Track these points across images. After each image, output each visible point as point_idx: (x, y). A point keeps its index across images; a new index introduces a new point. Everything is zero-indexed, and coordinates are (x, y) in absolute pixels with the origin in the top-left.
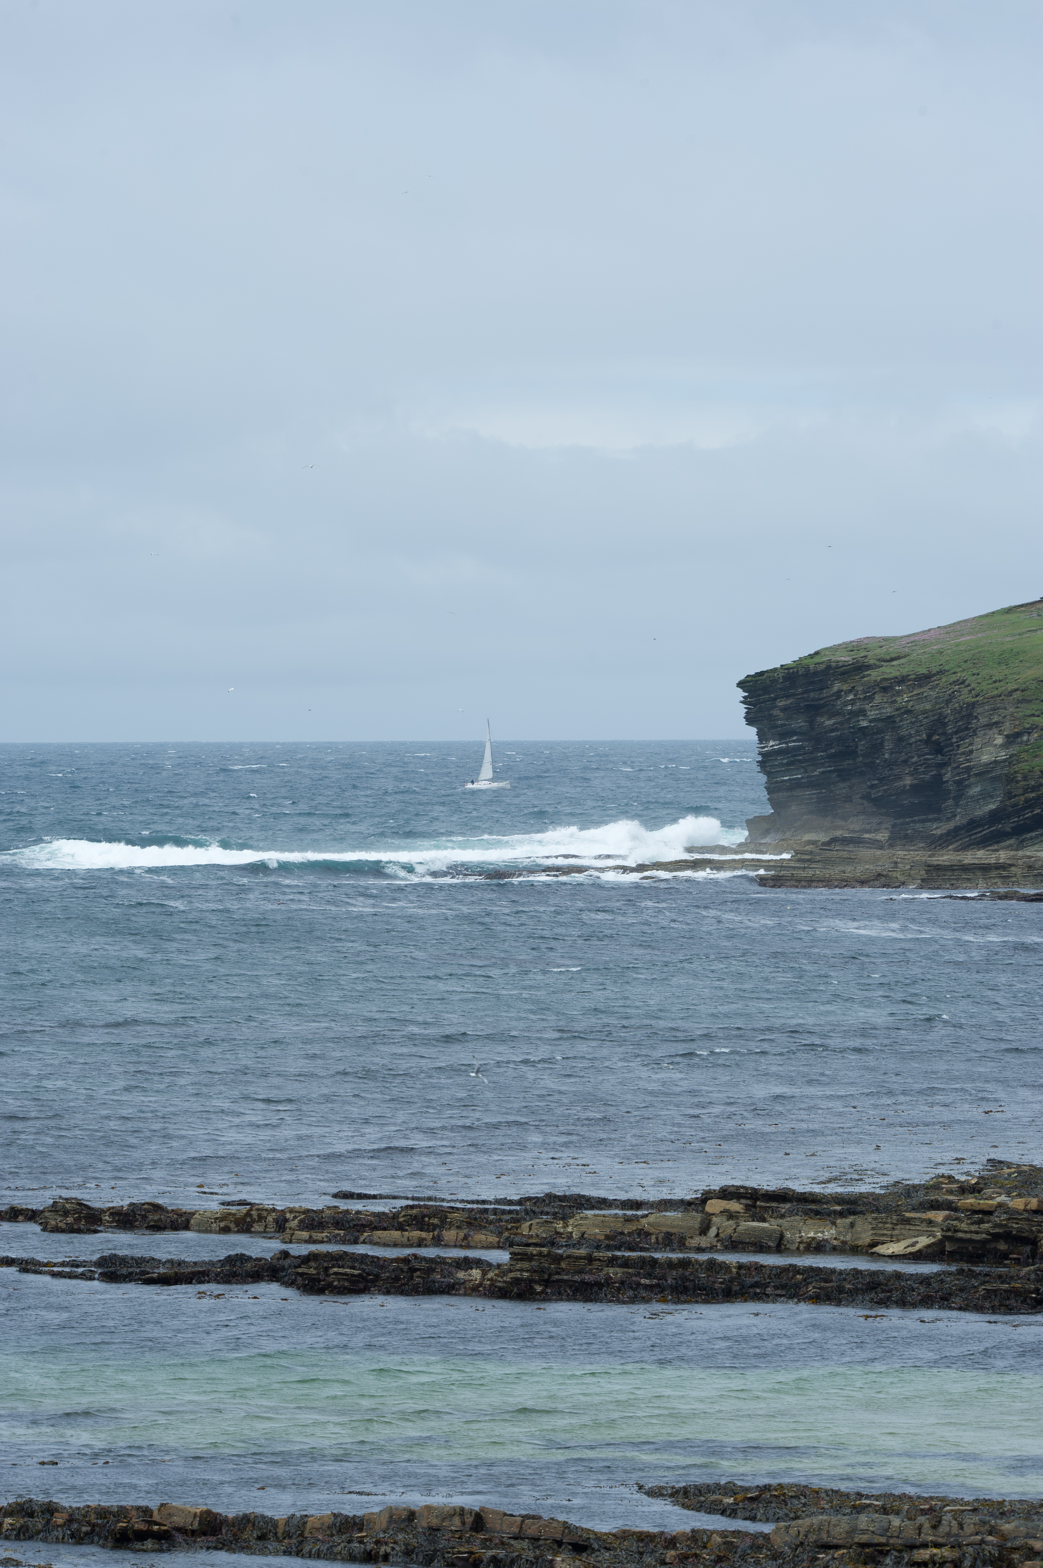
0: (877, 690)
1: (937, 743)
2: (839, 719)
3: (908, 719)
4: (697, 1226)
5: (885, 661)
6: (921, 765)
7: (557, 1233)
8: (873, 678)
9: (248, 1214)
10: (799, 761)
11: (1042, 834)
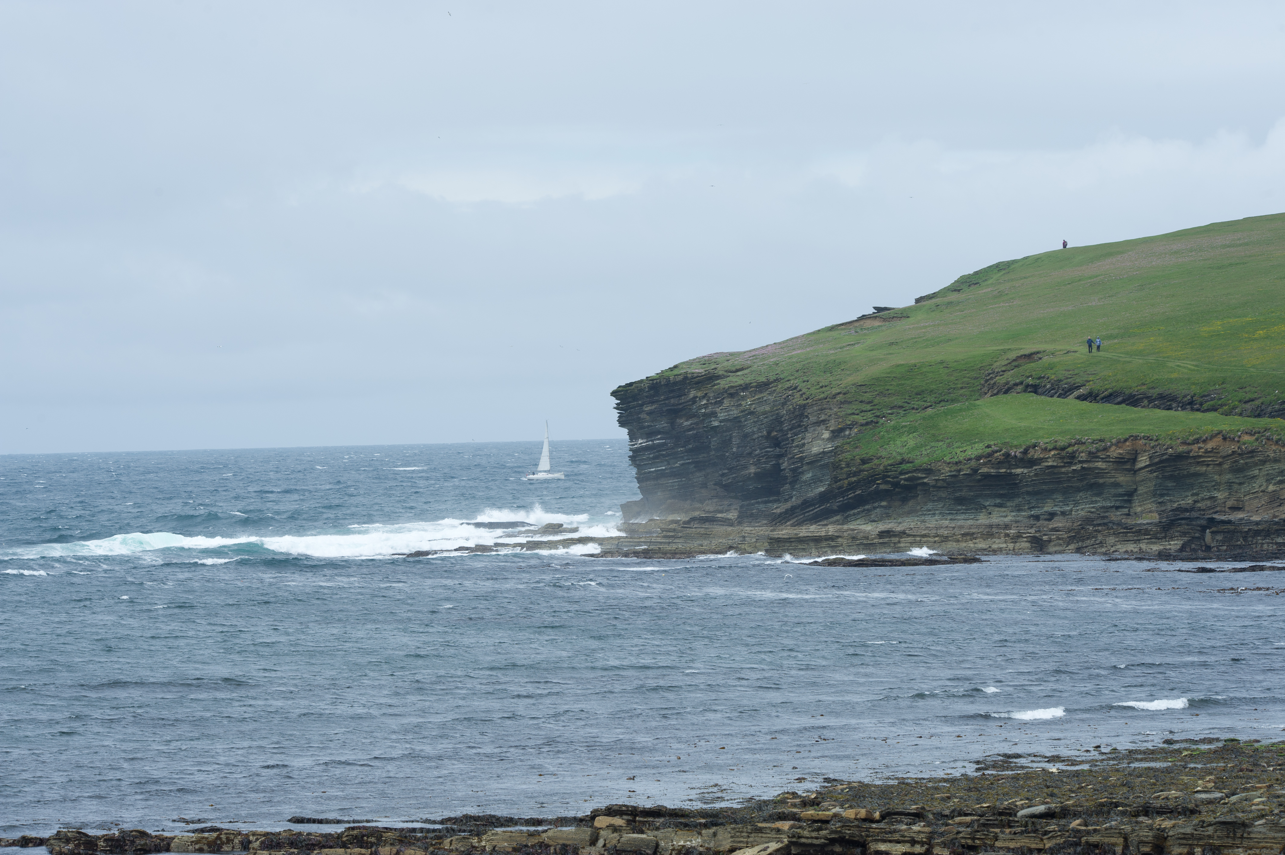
0: (726, 395)
1: (776, 438)
2: (695, 420)
3: (751, 419)
4: (588, 838)
5: (731, 372)
6: (763, 456)
7: (473, 847)
8: (722, 386)
9: (218, 838)
10: (663, 455)
11: (864, 510)
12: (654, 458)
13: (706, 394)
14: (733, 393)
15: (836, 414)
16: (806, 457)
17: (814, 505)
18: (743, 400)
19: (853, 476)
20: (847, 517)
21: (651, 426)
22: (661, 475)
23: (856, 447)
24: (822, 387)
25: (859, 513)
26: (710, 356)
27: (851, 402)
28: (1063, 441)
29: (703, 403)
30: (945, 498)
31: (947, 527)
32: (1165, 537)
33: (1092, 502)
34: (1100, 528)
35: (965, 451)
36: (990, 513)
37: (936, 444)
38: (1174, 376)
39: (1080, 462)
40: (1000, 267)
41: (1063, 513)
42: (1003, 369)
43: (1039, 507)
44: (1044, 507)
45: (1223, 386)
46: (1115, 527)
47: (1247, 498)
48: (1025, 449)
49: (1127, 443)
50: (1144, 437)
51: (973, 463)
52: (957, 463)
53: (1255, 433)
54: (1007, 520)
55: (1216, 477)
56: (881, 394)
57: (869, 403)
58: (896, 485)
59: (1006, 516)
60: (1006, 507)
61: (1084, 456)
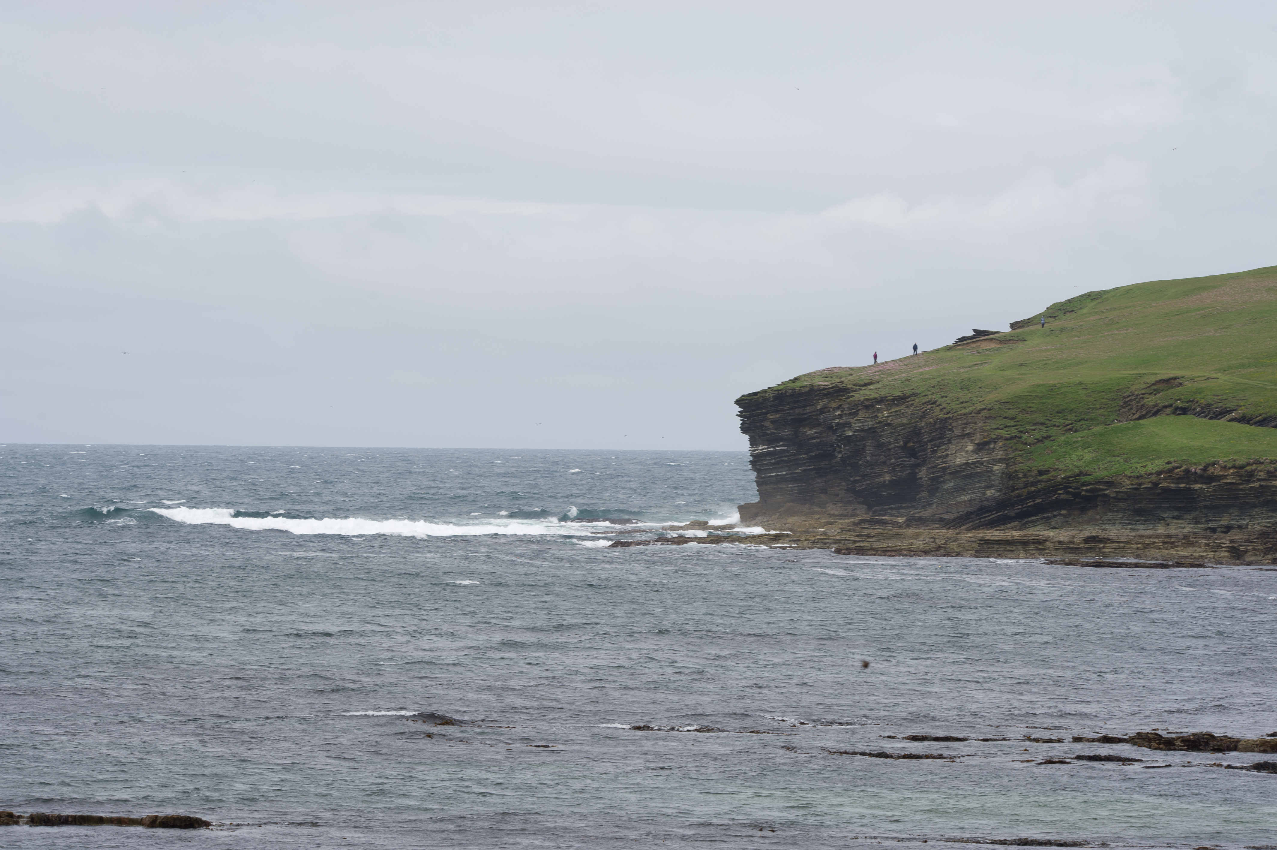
0: (861, 407)
1: (913, 449)
2: (821, 429)
3: (888, 430)
5: (861, 386)
6: (898, 465)
8: (856, 399)
10: (785, 461)
11: (1044, 518)
12: (775, 464)
13: (840, 405)
14: (868, 405)
15: (981, 428)
16: (949, 467)
17: (991, 511)
18: (879, 412)
19: (1031, 486)
20: (1026, 523)
21: (774, 433)
22: (782, 479)
23: (1029, 459)
24: (962, 403)
25: (1038, 520)
27: (995, 418)
28: (1241, 460)
29: (837, 414)
30: (1125, 509)
31: (1128, 536)
33: (1268, 518)
35: (1145, 466)
36: (1168, 525)
37: (1113, 459)
39: (1259, 480)
40: (1092, 297)
41: (1240, 527)
42: (1143, 392)
43: (1216, 520)
44: (1220, 520)
48: (1204, 467)
51: (1154, 478)
52: (1138, 477)
54: (1185, 531)
56: (1023, 411)
57: (1013, 419)
58: (1077, 495)
59: (1184, 528)
60: (1183, 519)
61: (1262, 475)
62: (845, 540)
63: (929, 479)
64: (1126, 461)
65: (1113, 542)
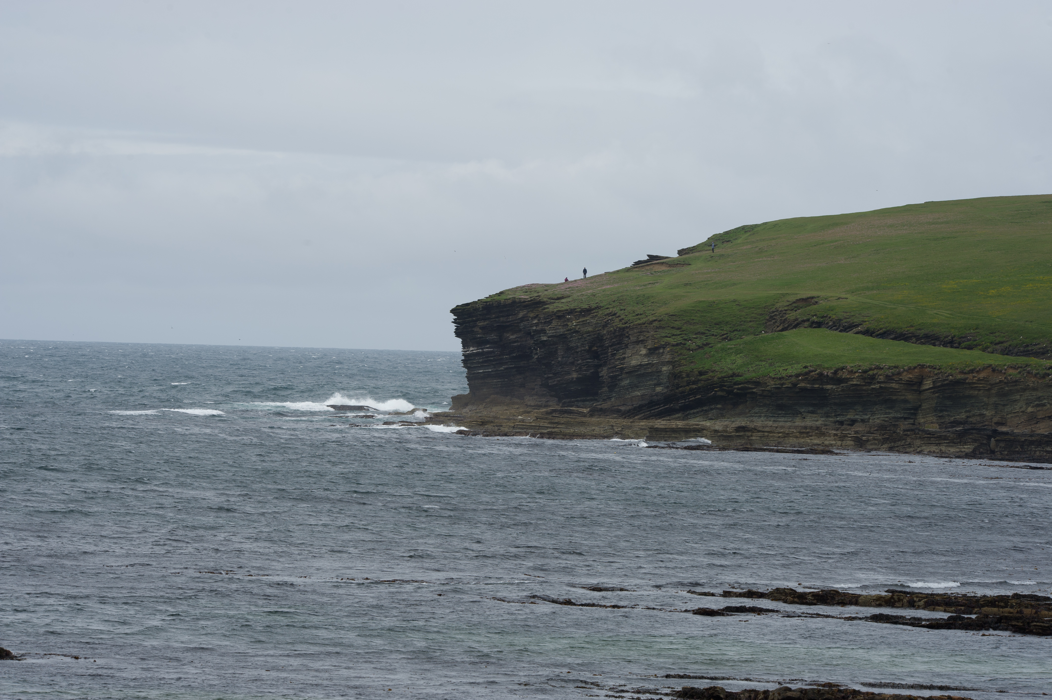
0: (554, 317)
1: (596, 352)
2: (519, 335)
3: (576, 336)
5: (554, 299)
6: (584, 366)
8: (550, 310)
10: (491, 360)
11: (703, 410)
12: (482, 362)
13: (537, 315)
14: (560, 316)
15: (653, 336)
16: (626, 367)
17: (659, 404)
18: (569, 322)
19: (692, 384)
20: (688, 415)
21: (482, 337)
22: (488, 375)
23: (692, 362)
24: (637, 315)
25: (698, 413)
26: (528, 286)
27: (664, 328)
28: (866, 366)
29: (534, 322)
30: (769, 404)
31: (771, 426)
32: (960, 442)
33: (886, 413)
34: (909, 433)
35: (786, 370)
36: (804, 418)
37: (760, 363)
38: (935, 321)
39: (879, 383)
40: (745, 229)
41: (863, 421)
42: (786, 308)
43: (843, 415)
44: (847, 415)
45: (977, 331)
46: (920, 433)
47: (1010, 416)
48: (835, 371)
49: (916, 370)
50: (929, 367)
51: (793, 379)
52: (780, 379)
53: (1018, 368)
54: (819, 423)
55: (985, 399)
56: (688, 322)
57: (678, 329)
58: (730, 392)
59: (817, 421)
60: (817, 414)
61: (882, 378)
62: (539, 426)
63: (610, 377)
64: (771, 365)
65: (759, 431)
